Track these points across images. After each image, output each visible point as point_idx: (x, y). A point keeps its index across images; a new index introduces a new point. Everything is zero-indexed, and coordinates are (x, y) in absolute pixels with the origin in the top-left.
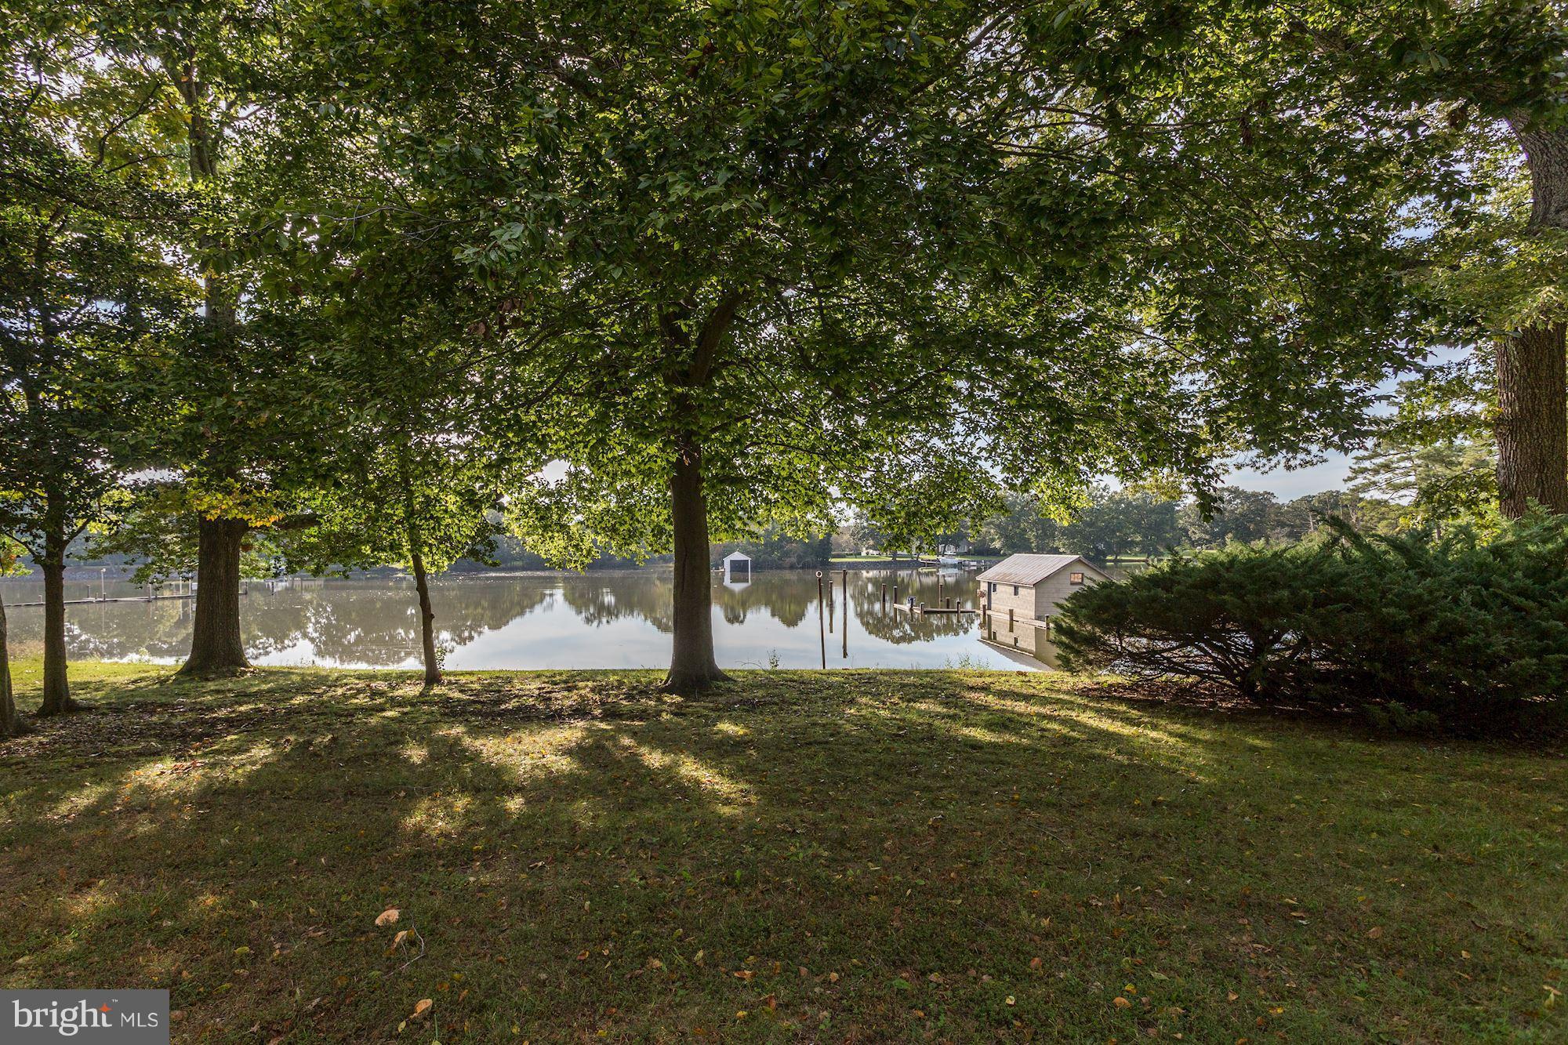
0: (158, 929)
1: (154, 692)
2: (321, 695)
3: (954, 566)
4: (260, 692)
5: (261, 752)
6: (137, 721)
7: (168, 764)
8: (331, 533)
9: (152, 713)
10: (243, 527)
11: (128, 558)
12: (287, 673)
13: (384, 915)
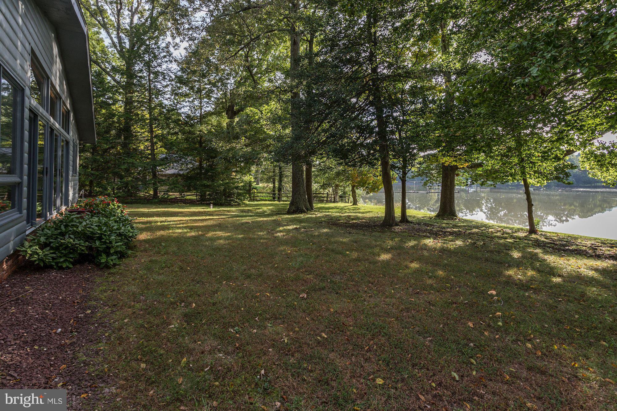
0: (428, 275)
1: (428, 221)
2: (482, 230)
4: (461, 226)
5: (459, 243)
6: (424, 228)
7: (432, 240)
8: (487, 170)
9: (428, 226)
10: (456, 168)
11: (421, 178)
12: (471, 221)
13: (491, 292)
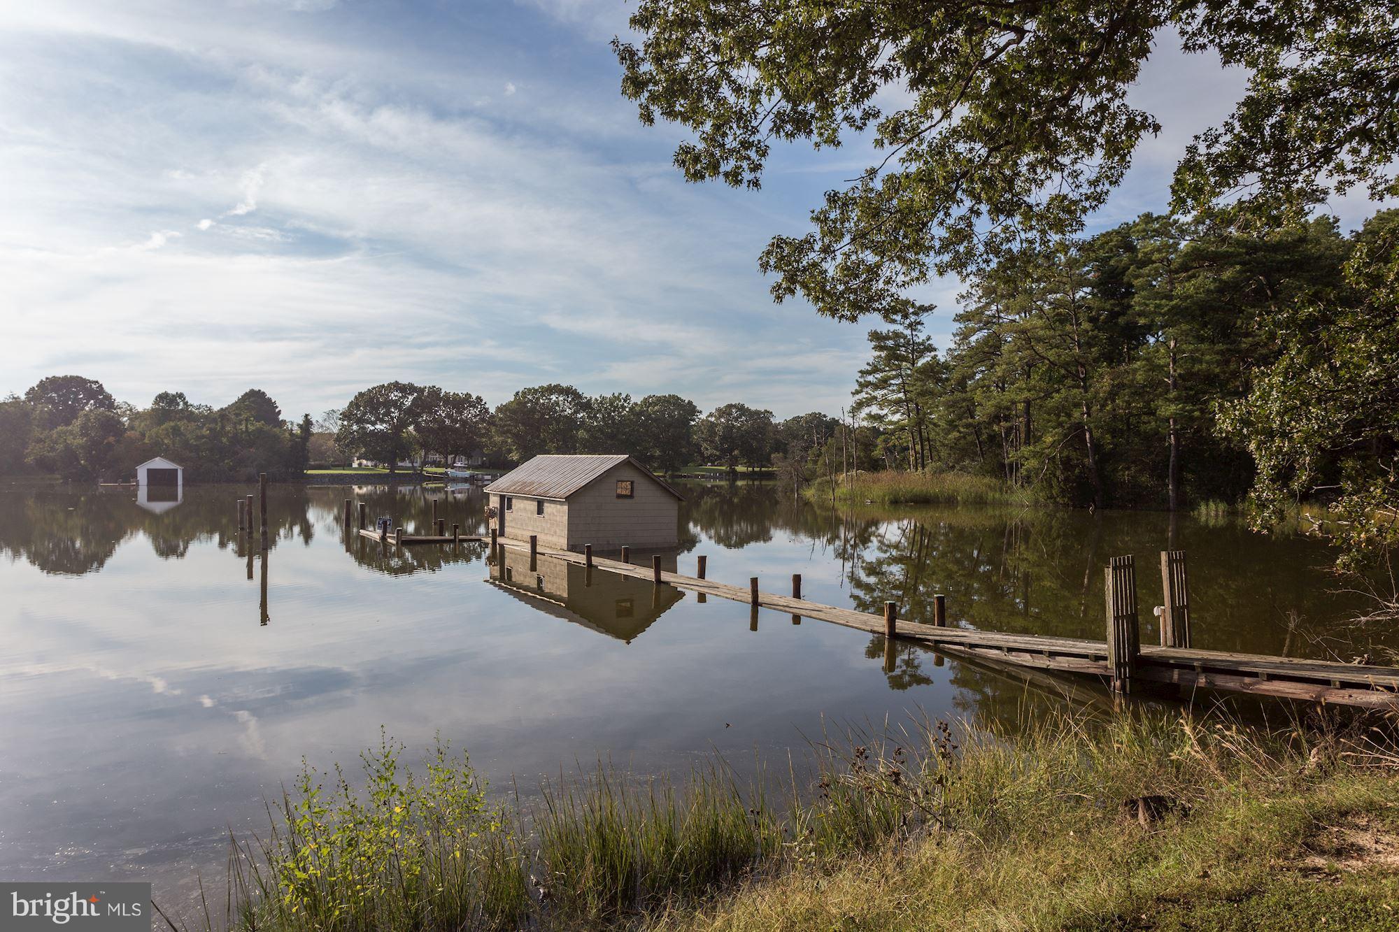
3: (465, 480)
